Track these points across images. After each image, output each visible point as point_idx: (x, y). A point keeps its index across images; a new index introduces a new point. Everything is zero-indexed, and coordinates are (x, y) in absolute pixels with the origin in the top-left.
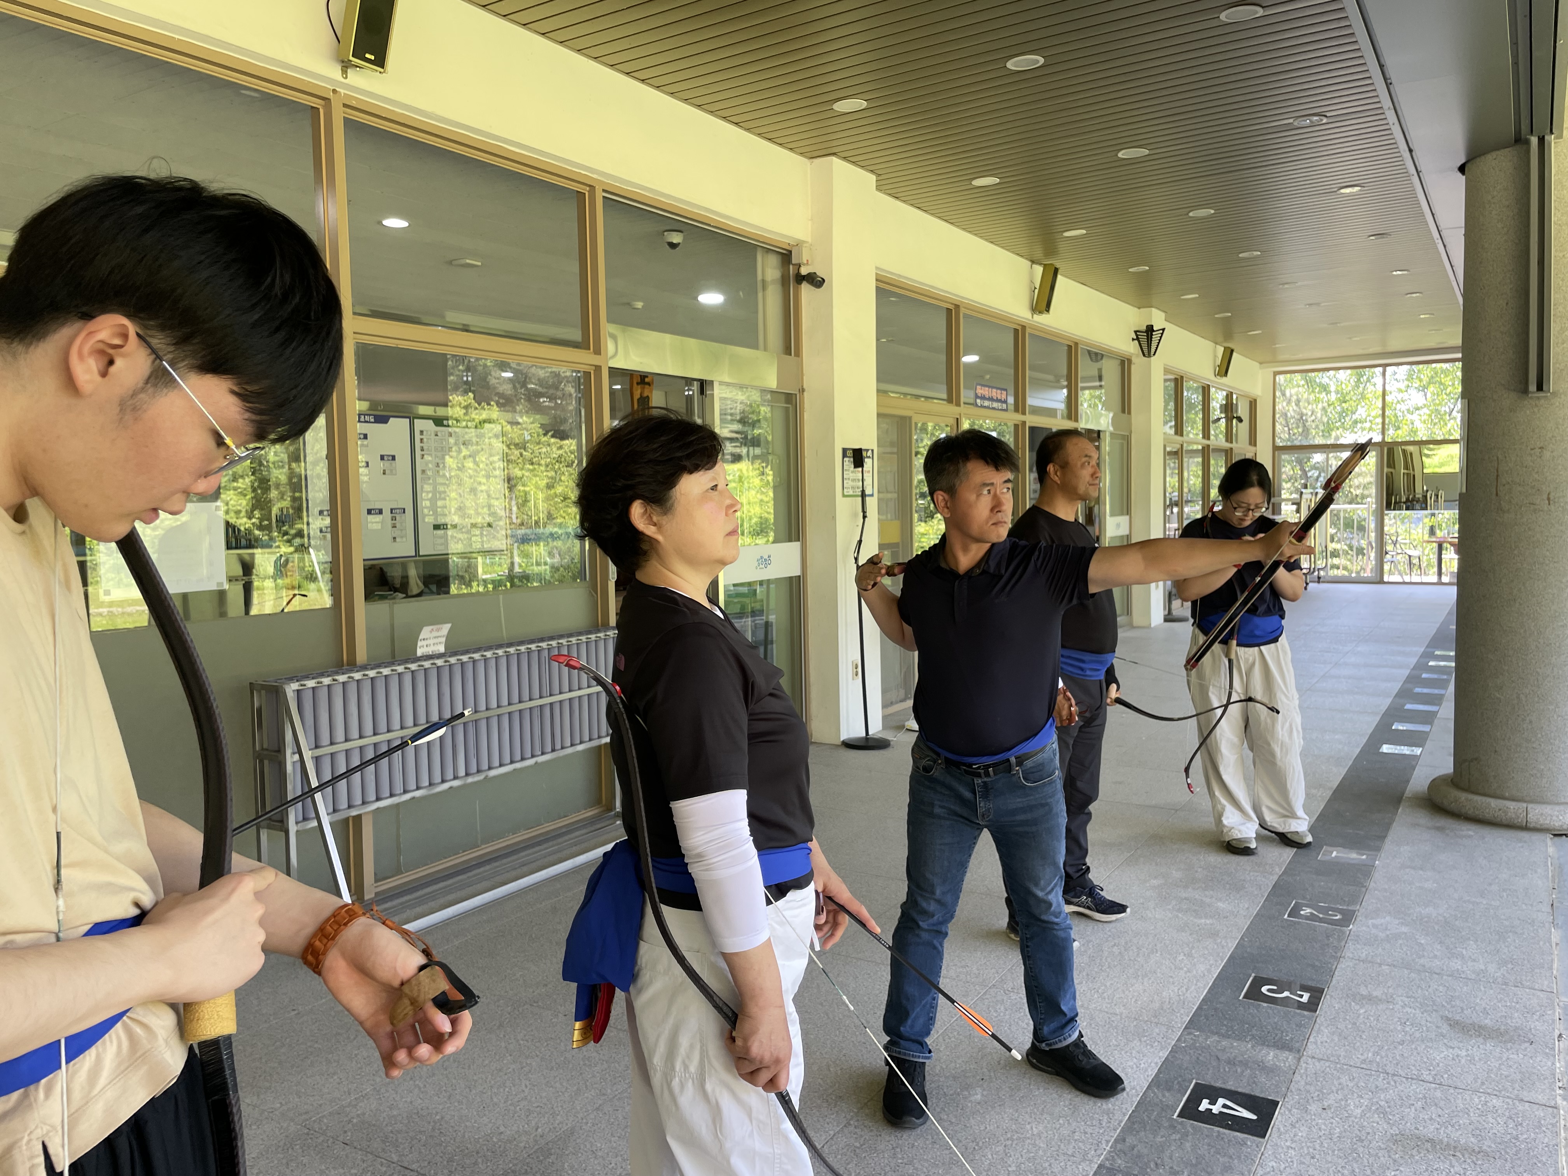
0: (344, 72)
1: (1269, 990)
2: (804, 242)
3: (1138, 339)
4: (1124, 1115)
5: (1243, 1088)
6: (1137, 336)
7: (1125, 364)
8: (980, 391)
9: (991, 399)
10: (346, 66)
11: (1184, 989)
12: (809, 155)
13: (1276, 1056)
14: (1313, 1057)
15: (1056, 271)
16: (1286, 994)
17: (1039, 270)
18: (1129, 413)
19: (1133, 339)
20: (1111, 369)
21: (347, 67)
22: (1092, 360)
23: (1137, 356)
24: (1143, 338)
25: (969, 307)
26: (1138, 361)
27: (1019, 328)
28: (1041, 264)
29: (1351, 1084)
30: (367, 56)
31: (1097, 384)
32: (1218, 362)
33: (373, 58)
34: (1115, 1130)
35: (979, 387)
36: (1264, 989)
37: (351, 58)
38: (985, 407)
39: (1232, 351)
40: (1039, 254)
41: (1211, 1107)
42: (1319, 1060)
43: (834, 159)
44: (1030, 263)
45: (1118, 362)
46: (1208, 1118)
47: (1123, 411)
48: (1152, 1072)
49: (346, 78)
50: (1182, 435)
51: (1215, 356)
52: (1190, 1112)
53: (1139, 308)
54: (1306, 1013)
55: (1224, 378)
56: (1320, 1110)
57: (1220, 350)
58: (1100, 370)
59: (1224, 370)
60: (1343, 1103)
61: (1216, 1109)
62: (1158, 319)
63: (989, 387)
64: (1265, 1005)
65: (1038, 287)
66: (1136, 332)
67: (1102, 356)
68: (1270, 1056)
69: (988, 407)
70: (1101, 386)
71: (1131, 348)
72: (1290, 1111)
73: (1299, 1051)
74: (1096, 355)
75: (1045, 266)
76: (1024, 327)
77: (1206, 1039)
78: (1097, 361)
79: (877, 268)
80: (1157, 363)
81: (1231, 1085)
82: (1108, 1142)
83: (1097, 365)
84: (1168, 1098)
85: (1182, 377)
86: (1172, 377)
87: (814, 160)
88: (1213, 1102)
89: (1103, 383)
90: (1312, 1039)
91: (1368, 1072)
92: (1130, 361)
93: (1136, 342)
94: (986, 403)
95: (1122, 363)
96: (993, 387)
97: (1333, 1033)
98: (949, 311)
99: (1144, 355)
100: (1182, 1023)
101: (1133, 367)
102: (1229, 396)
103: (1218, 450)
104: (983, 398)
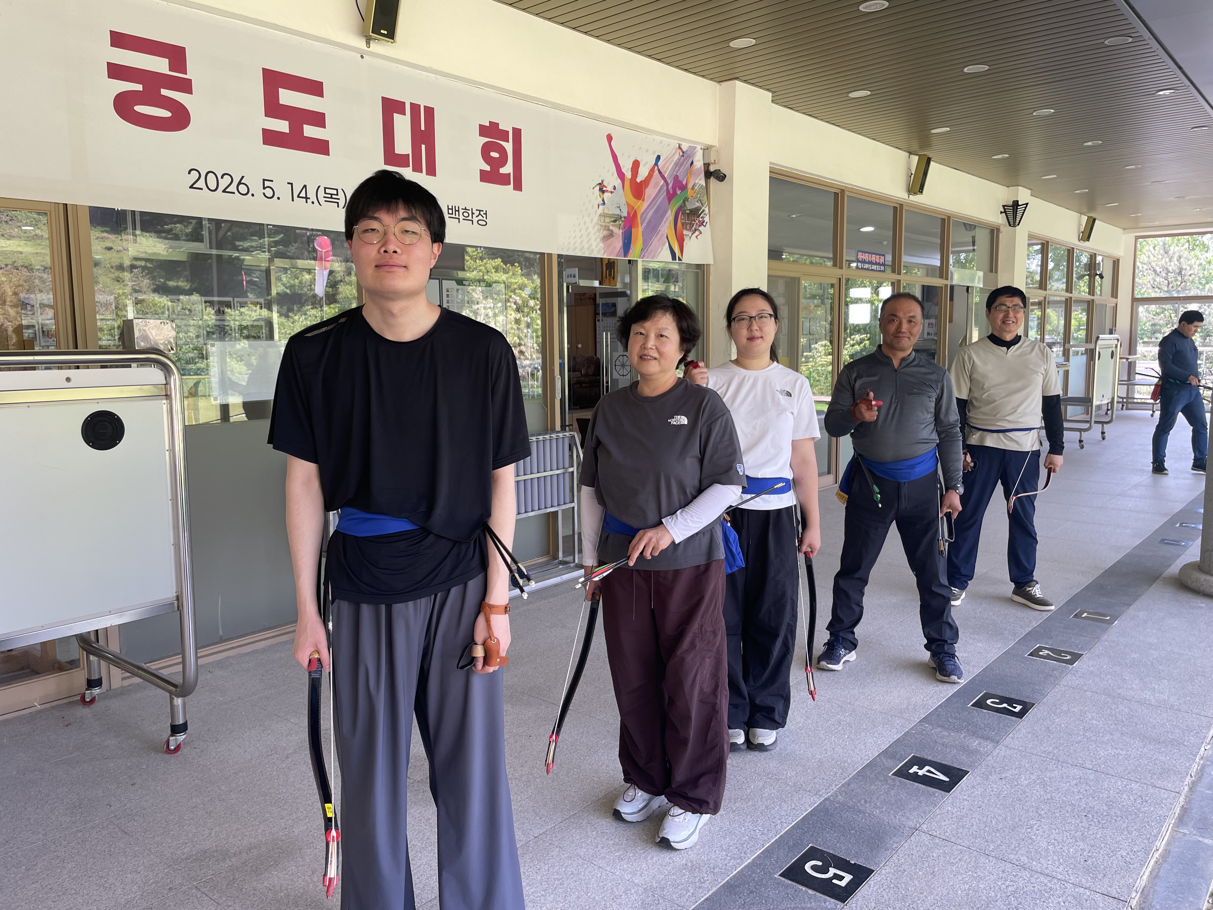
0: (368, 43)
1: (992, 702)
2: (712, 146)
3: (1005, 212)
4: (854, 771)
5: (946, 762)
6: (1005, 209)
7: (994, 232)
8: (861, 256)
9: (871, 263)
10: (368, 39)
11: (928, 697)
12: (718, 79)
13: (980, 744)
14: (1007, 747)
15: (929, 160)
16: (1005, 705)
17: (915, 159)
18: (996, 272)
19: (1001, 212)
20: (982, 238)
21: (370, 40)
22: (966, 229)
23: (1005, 226)
24: (1010, 211)
25: (852, 191)
26: (1005, 230)
27: (897, 206)
28: (917, 155)
29: (1027, 766)
30: (382, 31)
31: (972, 248)
32: (1082, 229)
33: (386, 33)
34: (844, 779)
35: (860, 253)
36: (989, 702)
37: (371, 34)
38: (865, 269)
39: (1094, 220)
40: (915, 147)
41: (918, 771)
42: (1010, 749)
43: (737, 82)
44: (908, 154)
45: (988, 231)
46: (915, 777)
47: (991, 271)
48: (884, 747)
49: (369, 47)
50: (1046, 290)
51: (1080, 224)
52: (903, 773)
53: (1008, 187)
54: (1013, 718)
55: (1087, 242)
56: (997, 779)
57: (1084, 219)
58: (974, 237)
59: (1087, 235)
60: (1017, 777)
61: (921, 773)
62: (1023, 195)
63: (869, 253)
64: (985, 711)
65: (913, 173)
66: (1004, 206)
67: (975, 226)
68: (975, 743)
69: (868, 269)
70: (974, 250)
71: (1000, 220)
72: (975, 778)
73: (998, 743)
74: (970, 226)
75: (920, 156)
76: (901, 205)
77: (932, 730)
78: (971, 230)
79: (771, 163)
80: (1022, 231)
81: (938, 759)
82: (836, 785)
83: (972, 233)
84: (889, 763)
85: (1048, 242)
86: (1040, 242)
87: (722, 84)
88: (921, 768)
89: (976, 248)
90: (1011, 735)
91: (1045, 759)
92: (998, 230)
93: (1004, 214)
94: (866, 266)
95: (992, 231)
96: (872, 254)
97: (1029, 733)
98: (836, 194)
99: (1010, 225)
100: (918, 719)
101: (1001, 235)
102: (1093, 257)
103: (1079, 301)
104: (863, 262)
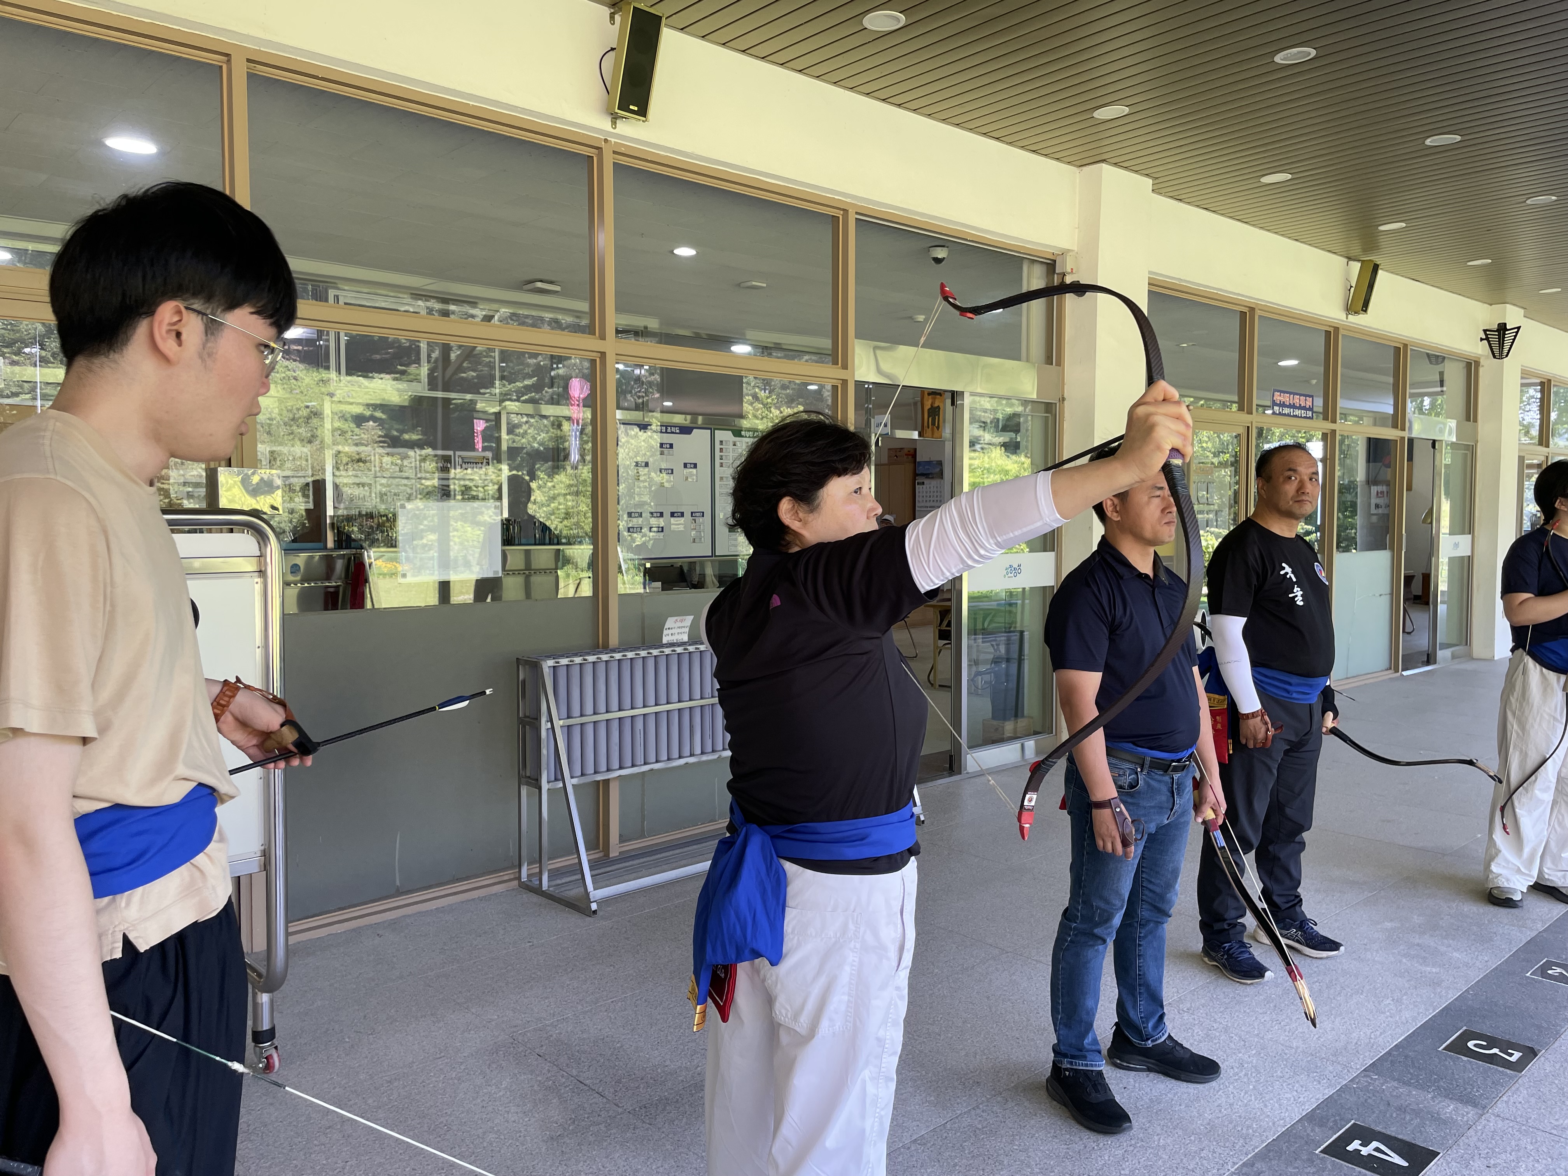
0: (614, 123)
1: (1475, 1045)
2: (1069, 251)
3: (1487, 339)
5: (1405, 1135)
6: (1486, 335)
7: (1471, 367)
8: (1278, 398)
9: (1292, 406)
10: (615, 118)
11: (1378, 1033)
12: (1079, 163)
13: (1456, 1110)
14: (1498, 1116)
15: (1376, 268)
16: (1495, 1051)
17: (1356, 266)
18: (1475, 420)
19: (1482, 339)
20: (1455, 375)
22: (1431, 363)
23: (1487, 357)
24: (1494, 338)
25: (1266, 310)
26: (1488, 364)
27: (1331, 330)
28: (1359, 261)
29: (1530, 1147)
30: (631, 107)
31: (1439, 389)
33: (636, 109)
34: (1247, 1154)
35: (1277, 394)
36: (1471, 1044)
37: (617, 111)
38: (1285, 415)
40: (1356, 250)
41: (1360, 1148)
42: (1503, 1119)
43: (1104, 166)
44: (1346, 260)
45: (1464, 364)
46: (1356, 1158)
47: (1468, 419)
48: (1309, 1108)
49: (615, 128)
50: (1548, 446)
52: (1337, 1150)
53: (1490, 304)
54: (1508, 1071)
56: (1483, 1168)
58: (1441, 374)
60: (1513, 1164)
61: (1365, 1151)
62: (1513, 316)
64: (1465, 1059)
65: (1354, 285)
66: (1485, 331)
67: (1444, 358)
68: (1449, 1108)
69: (1289, 415)
70: (1442, 391)
71: (1481, 349)
72: (1448, 1163)
73: (1484, 1108)
74: (1436, 358)
75: (1363, 262)
76: (1337, 329)
77: (1383, 1084)
78: (1437, 364)
79: (1150, 272)
80: (1512, 366)
81: (1392, 1131)
82: (1234, 1164)
83: (1439, 368)
84: (1317, 1133)
85: (1549, 381)
86: (1538, 381)
87: (1084, 168)
88: (1364, 1145)
89: (1444, 389)
90: (1505, 1098)
91: (1557, 1139)
92: (1477, 363)
93: (1486, 341)
94: (1286, 411)
95: (1469, 365)
96: (1295, 394)
97: (1533, 1095)
98: (1243, 314)
99: (1494, 357)
100: (1362, 1065)
101: (1481, 370)
104: (1282, 405)
